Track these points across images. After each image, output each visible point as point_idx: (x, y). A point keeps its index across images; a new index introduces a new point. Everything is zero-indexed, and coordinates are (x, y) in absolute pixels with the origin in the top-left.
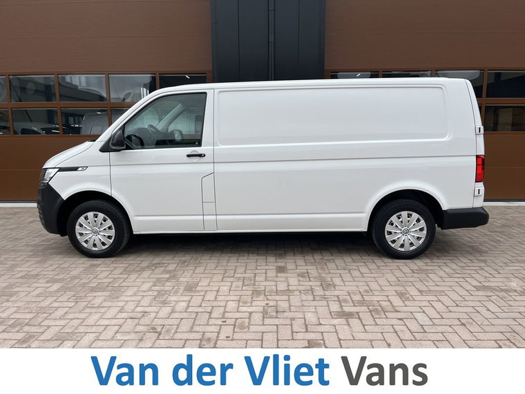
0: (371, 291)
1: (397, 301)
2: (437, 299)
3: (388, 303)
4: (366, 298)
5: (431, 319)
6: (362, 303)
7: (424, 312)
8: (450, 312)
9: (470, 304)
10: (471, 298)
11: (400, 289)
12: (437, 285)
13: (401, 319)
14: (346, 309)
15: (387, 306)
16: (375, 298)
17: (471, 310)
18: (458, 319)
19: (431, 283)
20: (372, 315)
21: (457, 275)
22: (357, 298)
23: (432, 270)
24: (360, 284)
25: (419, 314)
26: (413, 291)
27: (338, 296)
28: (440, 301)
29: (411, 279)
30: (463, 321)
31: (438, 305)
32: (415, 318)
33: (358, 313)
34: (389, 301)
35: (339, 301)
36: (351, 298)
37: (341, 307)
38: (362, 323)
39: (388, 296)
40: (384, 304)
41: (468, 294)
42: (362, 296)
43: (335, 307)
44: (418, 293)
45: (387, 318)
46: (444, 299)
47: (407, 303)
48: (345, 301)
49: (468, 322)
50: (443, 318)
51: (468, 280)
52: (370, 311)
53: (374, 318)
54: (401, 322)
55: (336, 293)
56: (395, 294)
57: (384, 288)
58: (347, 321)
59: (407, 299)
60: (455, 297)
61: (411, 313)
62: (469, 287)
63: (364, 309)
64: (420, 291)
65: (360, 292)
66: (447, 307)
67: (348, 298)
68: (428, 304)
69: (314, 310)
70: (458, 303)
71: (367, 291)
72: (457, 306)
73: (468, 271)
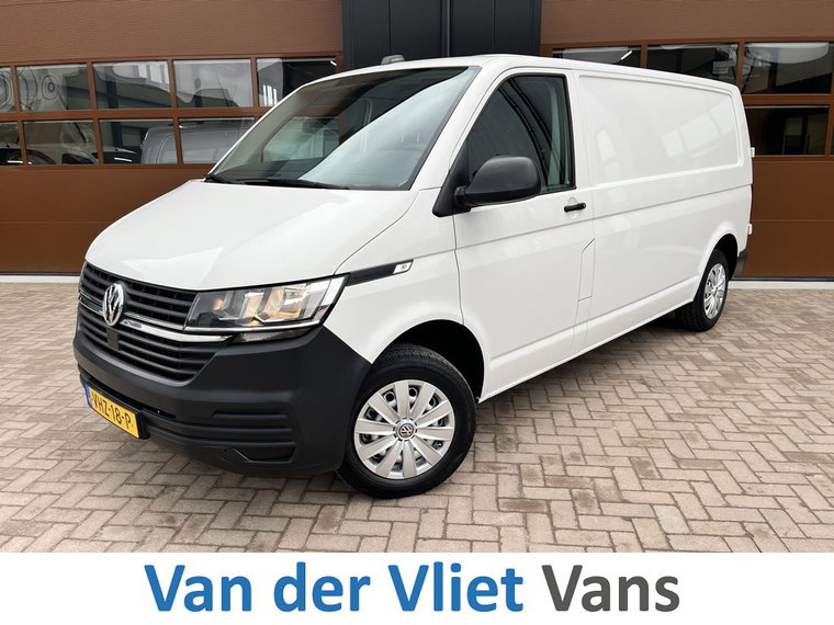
0: (584, 455)
1: (627, 479)
2: (705, 478)
3: (610, 483)
4: (571, 471)
5: (686, 520)
6: (560, 481)
7: (676, 505)
8: (728, 506)
9: (769, 490)
10: (774, 478)
11: (639, 453)
12: (711, 448)
13: (629, 519)
14: (530, 493)
15: (608, 490)
16: (588, 472)
17: (769, 503)
18: (741, 523)
19: (702, 444)
20: (575, 508)
21: (753, 429)
22: (554, 470)
23: (707, 416)
24: (566, 440)
25: (664, 508)
26: (662, 459)
27: (519, 465)
28: (711, 481)
29: (663, 435)
30: (749, 527)
31: (706, 492)
32: (656, 518)
33: (548, 502)
34: (614, 478)
35: (520, 475)
36: (543, 470)
37: (521, 486)
38: (552, 523)
39: (612, 468)
40: (601, 483)
41: (769, 469)
42: (565, 465)
43: (508, 488)
44: (673, 465)
45: (602, 514)
46: (721, 478)
47: (648, 484)
48: (532, 476)
49: (759, 531)
50: (710, 519)
51: (773, 438)
52: (573, 500)
53: (577, 514)
54: (628, 526)
55: (518, 458)
56: (628, 463)
57: (610, 451)
58: (525, 518)
59: (649, 476)
60: (742, 474)
61: (651, 505)
62: (773, 455)
63: (563, 493)
64: (677, 460)
65: (562, 457)
66: (724, 496)
67: (538, 468)
68: (688, 489)
69: (467, 493)
70: (745, 486)
71: (574, 457)
72: (744, 493)
73: (777, 421)
